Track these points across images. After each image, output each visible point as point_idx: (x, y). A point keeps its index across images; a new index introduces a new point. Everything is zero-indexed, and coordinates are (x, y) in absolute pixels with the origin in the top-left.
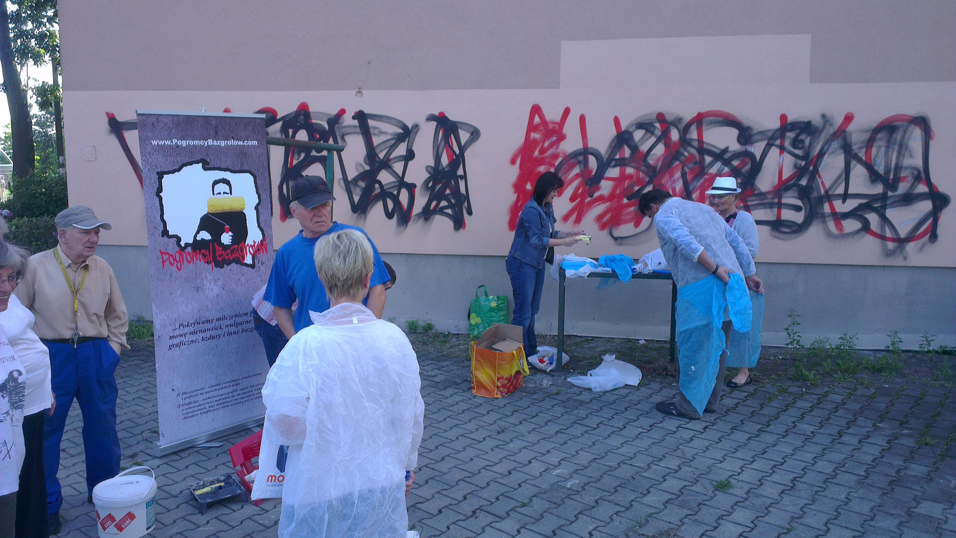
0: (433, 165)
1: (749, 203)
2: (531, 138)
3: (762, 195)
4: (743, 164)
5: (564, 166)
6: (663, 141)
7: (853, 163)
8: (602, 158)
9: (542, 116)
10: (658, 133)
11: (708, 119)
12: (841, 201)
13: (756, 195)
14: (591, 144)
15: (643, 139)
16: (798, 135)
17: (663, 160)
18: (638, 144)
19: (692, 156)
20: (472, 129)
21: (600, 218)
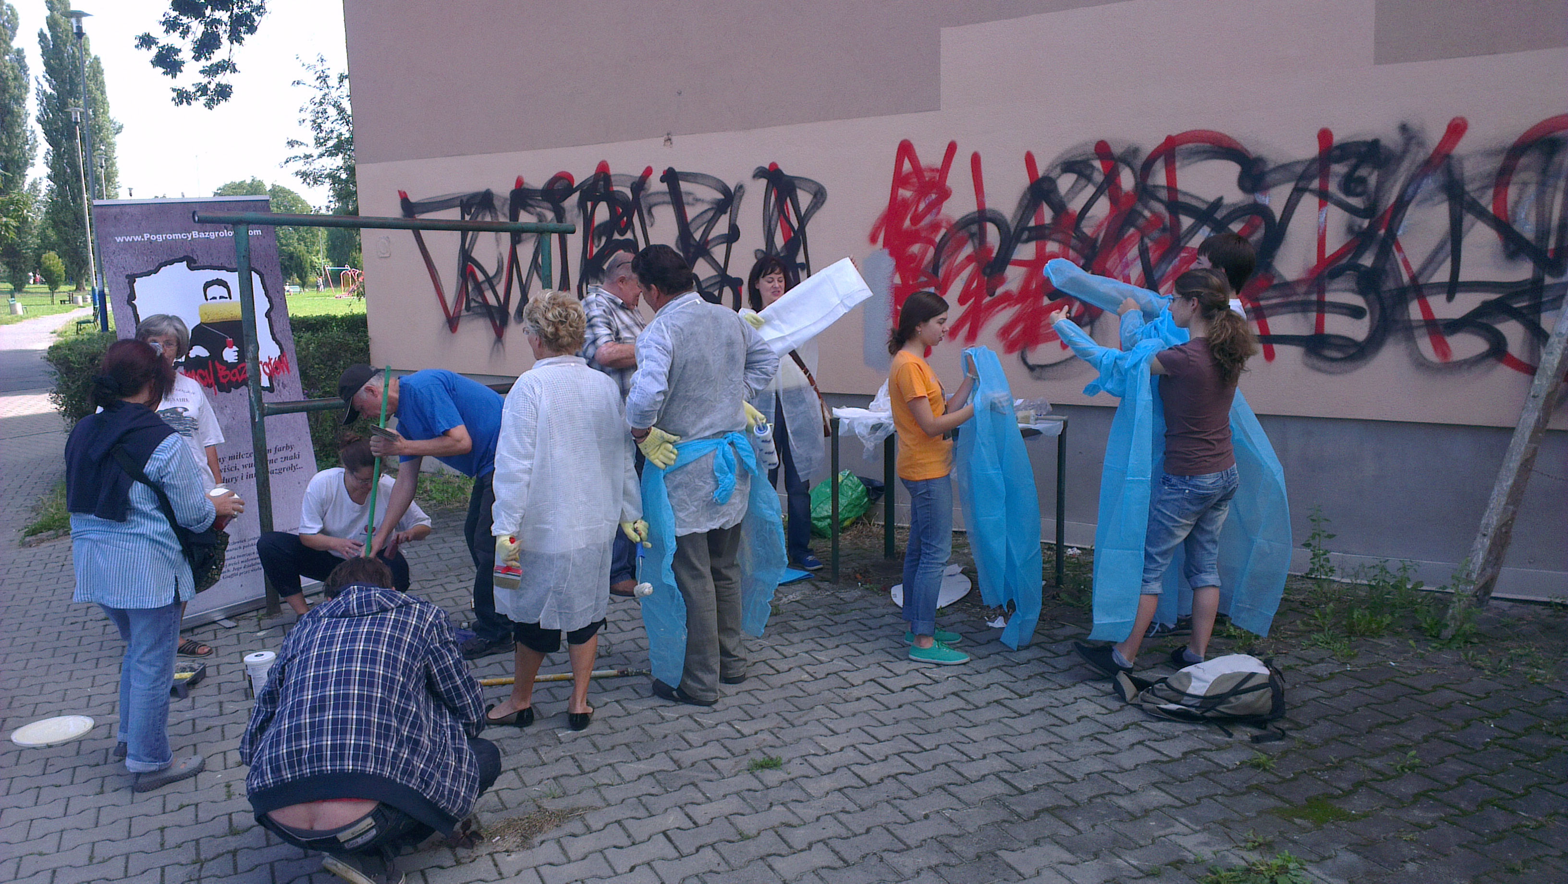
0: (764, 248)
1: (1262, 303)
2: (899, 198)
3: (1287, 287)
4: (1250, 228)
5: (949, 244)
6: (1107, 192)
7: (1468, 218)
8: (1009, 229)
9: (914, 161)
10: (1099, 177)
11: (1184, 147)
12: (1443, 297)
13: (1275, 287)
14: (990, 204)
15: (1074, 190)
16: (1355, 168)
17: (1108, 227)
18: (1065, 200)
19: (1156, 215)
20: (814, 188)
21: (1005, 332)
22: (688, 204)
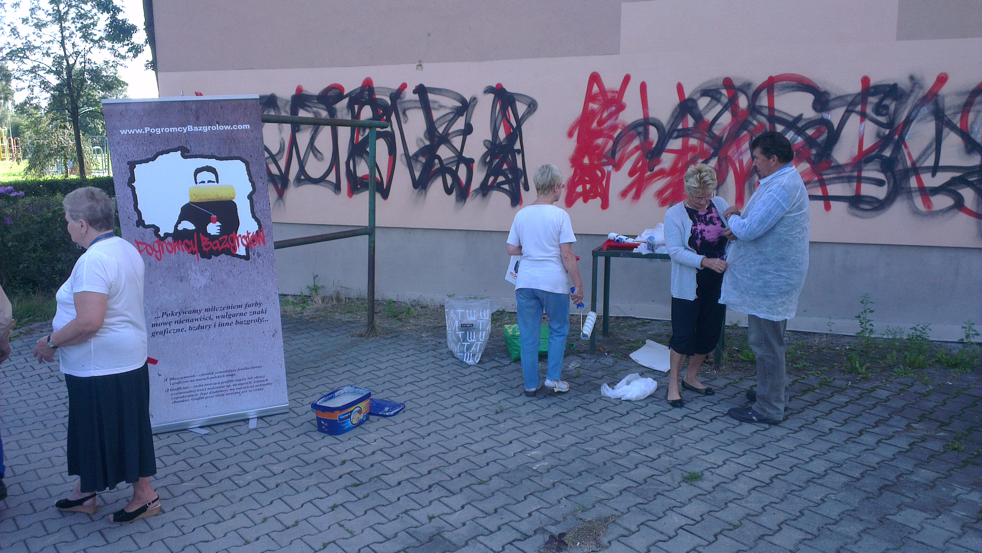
0: (490, 139)
1: (824, 177)
2: (589, 109)
3: (839, 167)
4: (819, 133)
5: (624, 138)
6: (730, 109)
7: (946, 130)
8: (664, 129)
9: (601, 85)
10: (725, 100)
11: (779, 83)
12: (930, 174)
13: (833, 167)
14: (652, 114)
15: (708, 107)
16: (882, 100)
17: (731, 129)
18: (702, 113)
19: (762, 125)
20: (529, 101)
21: (660, 193)
22: (434, 109)
